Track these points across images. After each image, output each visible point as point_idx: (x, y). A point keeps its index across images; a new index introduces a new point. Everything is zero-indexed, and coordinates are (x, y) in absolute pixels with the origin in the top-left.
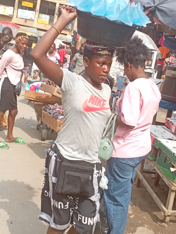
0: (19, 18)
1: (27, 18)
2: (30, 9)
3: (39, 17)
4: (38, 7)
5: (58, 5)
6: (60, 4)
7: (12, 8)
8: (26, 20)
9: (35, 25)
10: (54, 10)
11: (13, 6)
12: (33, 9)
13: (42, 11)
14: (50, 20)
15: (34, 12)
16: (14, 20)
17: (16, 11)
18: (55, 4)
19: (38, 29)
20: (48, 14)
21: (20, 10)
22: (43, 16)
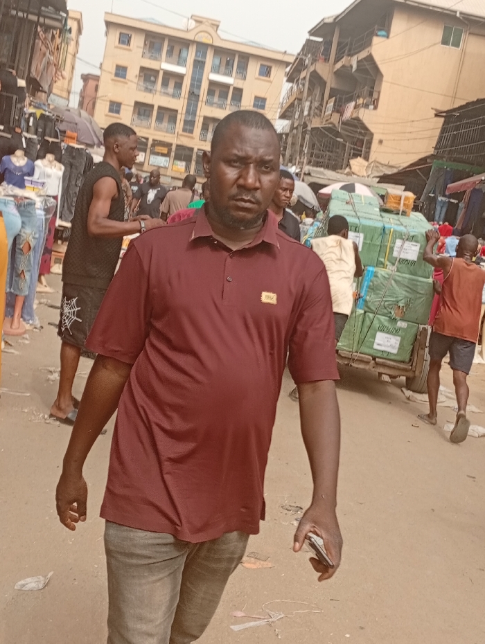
0: (151, 165)
1: (160, 165)
2: (163, 155)
3: (174, 164)
4: (173, 154)
5: (195, 150)
6: (199, 150)
7: (144, 154)
9: (169, 173)
10: (191, 157)
11: (145, 151)
12: (167, 155)
13: (177, 157)
14: (186, 168)
15: (168, 159)
17: (147, 158)
18: (191, 149)
19: (173, 178)
20: (184, 160)
21: (152, 156)
22: (178, 163)
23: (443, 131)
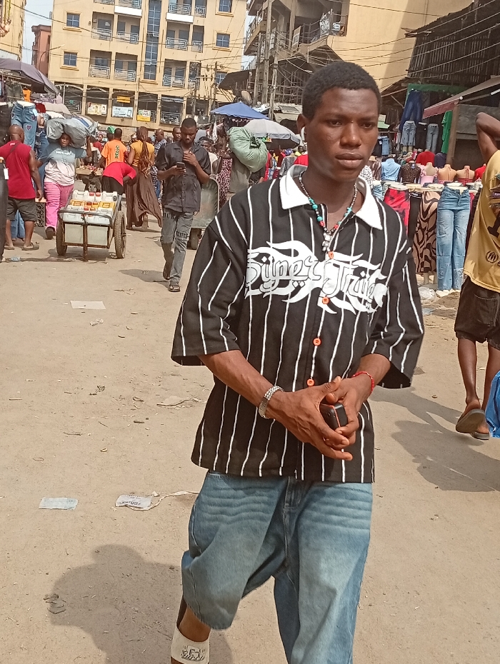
0: (114, 117)
1: (124, 116)
2: (126, 105)
3: (138, 114)
4: (136, 103)
5: (160, 97)
6: (162, 95)
7: (106, 106)
8: (123, 119)
9: (134, 123)
10: (155, 104)
11: (106, 103)
12: (130, 105)
13: (141, 106)
14: (151, 116)
15: (131, 108)
16: (109, 120)
17: (110, 109)
18: (155, 96)
20: (148, 109)
21: (114, 107)
22: (142, 111)
23: (416, 50)
